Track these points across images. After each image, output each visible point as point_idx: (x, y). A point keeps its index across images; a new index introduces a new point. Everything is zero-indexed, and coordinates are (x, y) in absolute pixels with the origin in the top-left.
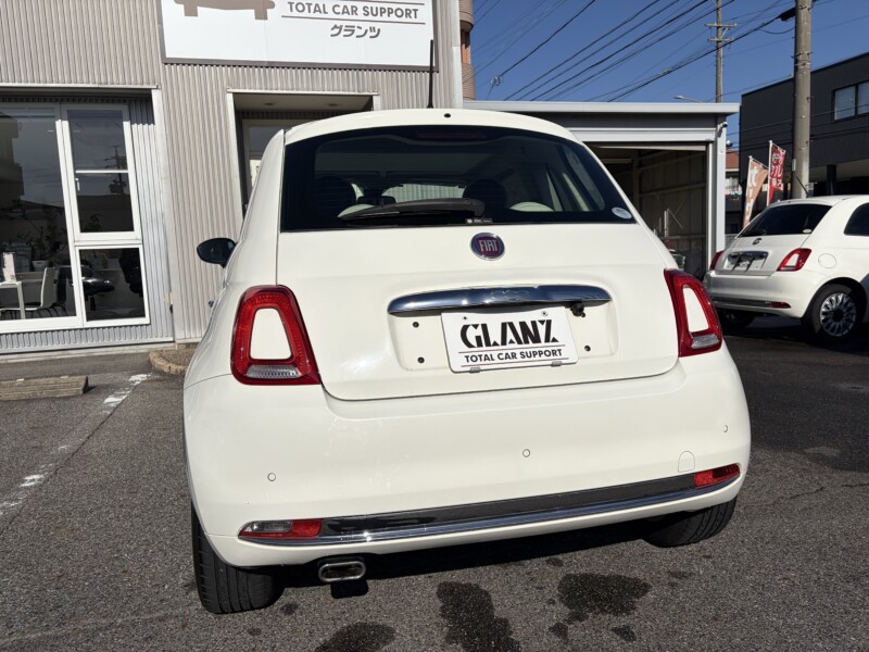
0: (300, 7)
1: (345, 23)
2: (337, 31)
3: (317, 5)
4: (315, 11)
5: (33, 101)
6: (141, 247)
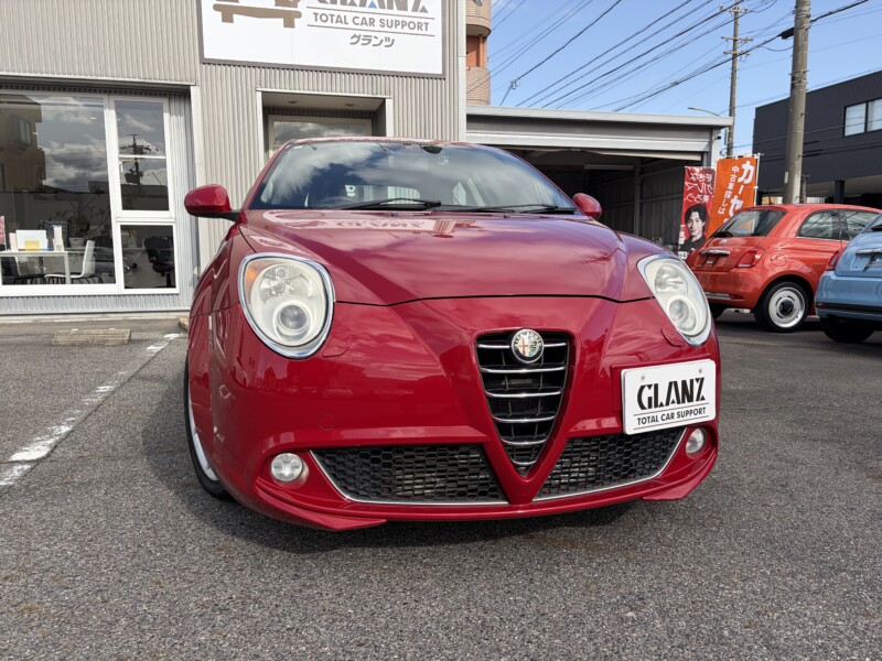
0: (324, 18)
1: (363, 33)
2: (355, 40)
3: (339, 17)
4: (337, 22)
5: (85, 91)
6: (174, 225)
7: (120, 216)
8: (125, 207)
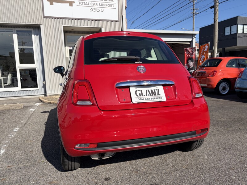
0: (82, 3)
1: (94, 8)
2: (92, 10)
3: (86, 3)
4: (86, 4)
5: (7, 27)
6: (36, 68)
7: (19, 66)
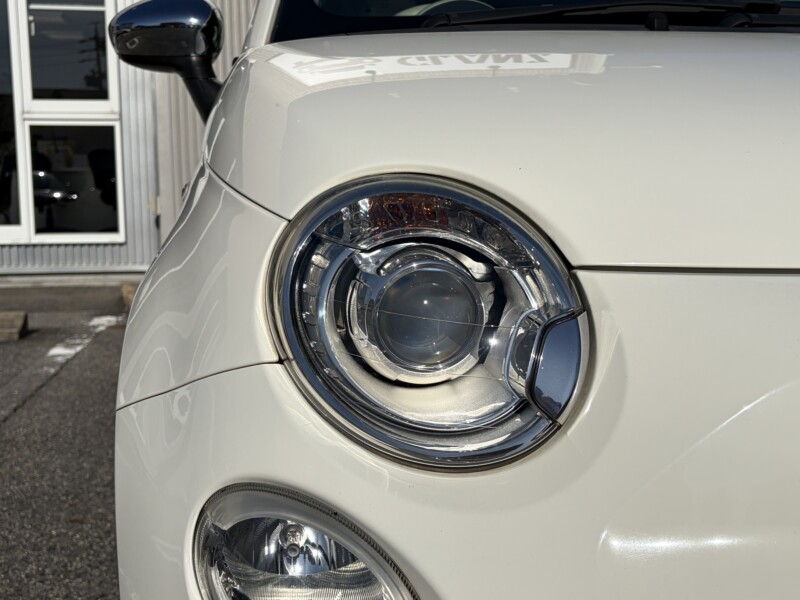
6: (117, 125)
7: (31, 111)
8: (39, 93)
